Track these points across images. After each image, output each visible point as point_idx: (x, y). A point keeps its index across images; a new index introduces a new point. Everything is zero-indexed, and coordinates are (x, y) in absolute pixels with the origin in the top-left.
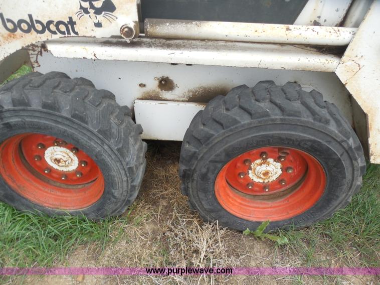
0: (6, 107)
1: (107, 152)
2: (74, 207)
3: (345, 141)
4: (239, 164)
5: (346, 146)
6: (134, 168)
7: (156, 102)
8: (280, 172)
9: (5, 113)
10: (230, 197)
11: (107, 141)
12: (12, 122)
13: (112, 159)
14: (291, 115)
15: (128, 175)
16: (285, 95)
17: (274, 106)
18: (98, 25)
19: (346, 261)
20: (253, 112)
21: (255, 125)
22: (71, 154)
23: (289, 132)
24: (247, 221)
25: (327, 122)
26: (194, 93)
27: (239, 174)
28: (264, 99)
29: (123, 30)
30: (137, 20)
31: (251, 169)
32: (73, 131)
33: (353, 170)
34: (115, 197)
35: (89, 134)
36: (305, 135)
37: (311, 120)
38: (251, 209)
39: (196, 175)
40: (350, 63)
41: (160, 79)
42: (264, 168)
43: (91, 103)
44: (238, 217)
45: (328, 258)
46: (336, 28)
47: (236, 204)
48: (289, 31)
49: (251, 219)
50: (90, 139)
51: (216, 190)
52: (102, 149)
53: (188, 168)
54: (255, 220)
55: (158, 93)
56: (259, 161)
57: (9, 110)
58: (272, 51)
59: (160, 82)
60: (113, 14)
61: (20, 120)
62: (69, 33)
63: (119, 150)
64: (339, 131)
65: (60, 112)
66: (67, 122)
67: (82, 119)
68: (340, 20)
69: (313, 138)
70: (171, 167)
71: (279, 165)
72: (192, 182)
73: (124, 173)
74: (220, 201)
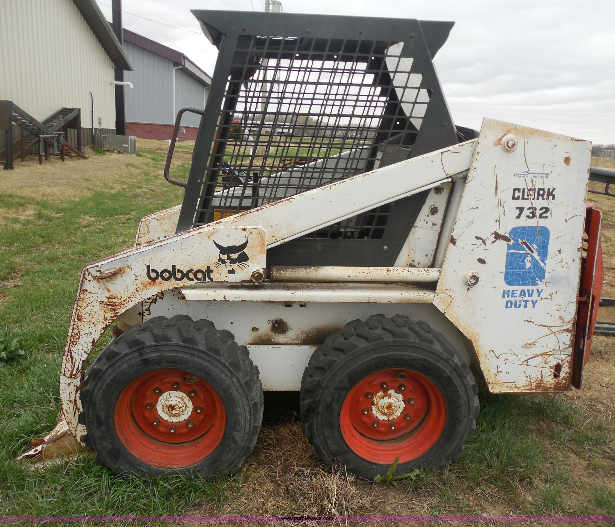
0: (148, 344)
1: (235, 385)
2: (182, 464)
3: (450, 359)
4: (361, 399)
5: (452, 364)
6: (259, 405)
7: (269, 346)
8: (403, 405)
9: (145, 349)
10: (355, 438)
11: (236, 374)
12: (151, 357)
13: (239, 393)
14: (401, 337)
15: (252, 412)
16: (394, 324)
17: (386, 332)
18: (232, 272)
19: (485, 496)
20: (368, 337)
21: (372, 348)
22: (187, 399)
23: (402, 353)
24: (377, 464)
25: (431, 342)
26: (308, 334)
27: (363, 412)
28: (377, 328)
29: (254, 275)
30: (266, 267)
31: (374, 404)
32: (207, 364)
33: (466, 389)
34: (235, 442)
35: (221, 366)
36: (415, 355)
37: (417, 341)
38: (380, 452)
39: (320, 407)
40: (443, 295)
41: (274, 322)
42: (386, 401)
43: (221, 340)
44: (366, 461)
45: (466, 496)
46: (426, 269)
47: (364, 447)
48: (389, 272)
49: (380, 463)
50: (222, 371)
51: (341, 425)
52: (231, 382)
53: (312, 400)
54: (385, 463)
55: (271, 336)
56: (380, 394)
57: (150, 346)
58: (379, 288)
59: (274, 325)
60: (246, 263)
61: (159, 355)
62: (205, 279)
63: (246, 383)
64: (444, 350)
65: (197, 346)
66: (203, 356)
67: (217, 352)
68: (430, 263)
69: (422, 357)
70: (282, 429)
71: (400, 396)
72: (317, 416)
73: (248, 410)
74: (346, 440)
